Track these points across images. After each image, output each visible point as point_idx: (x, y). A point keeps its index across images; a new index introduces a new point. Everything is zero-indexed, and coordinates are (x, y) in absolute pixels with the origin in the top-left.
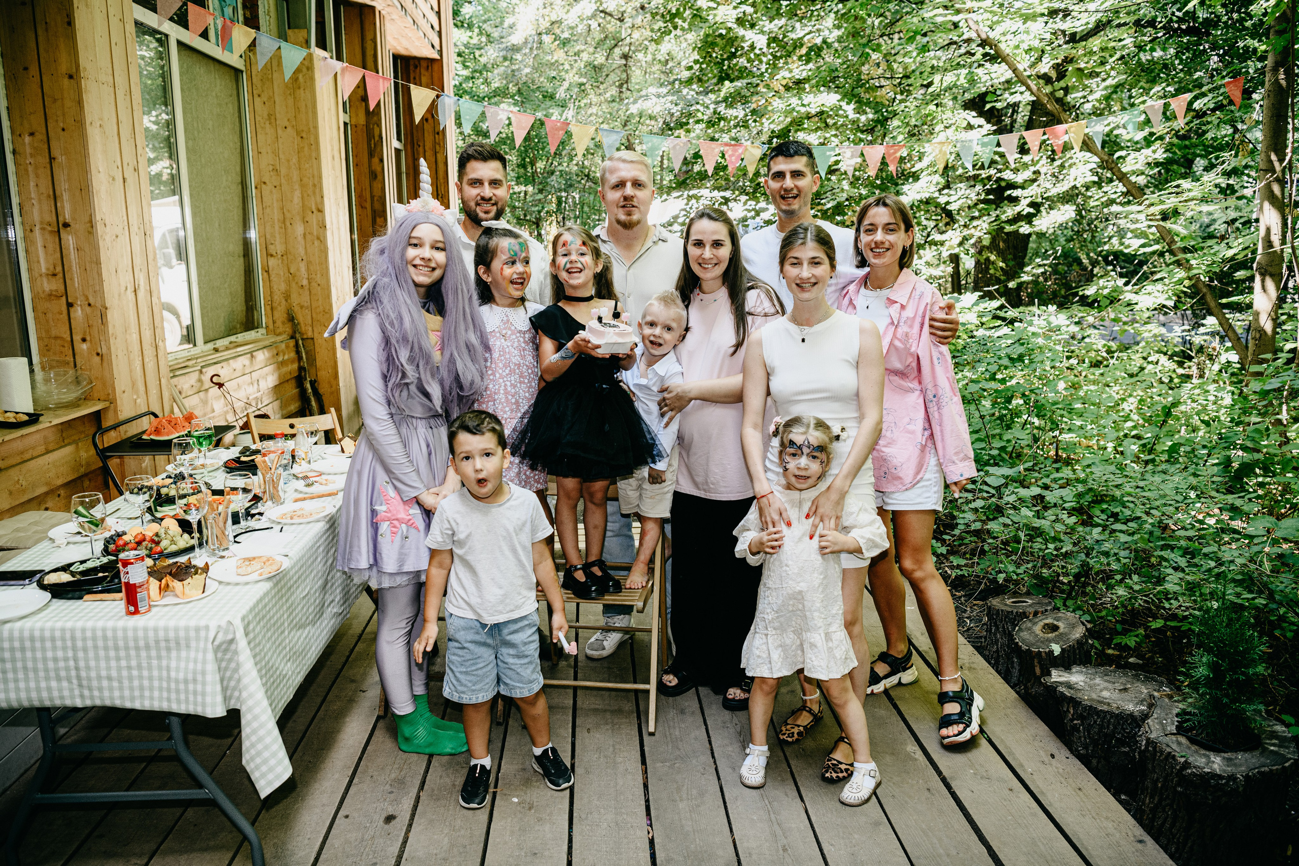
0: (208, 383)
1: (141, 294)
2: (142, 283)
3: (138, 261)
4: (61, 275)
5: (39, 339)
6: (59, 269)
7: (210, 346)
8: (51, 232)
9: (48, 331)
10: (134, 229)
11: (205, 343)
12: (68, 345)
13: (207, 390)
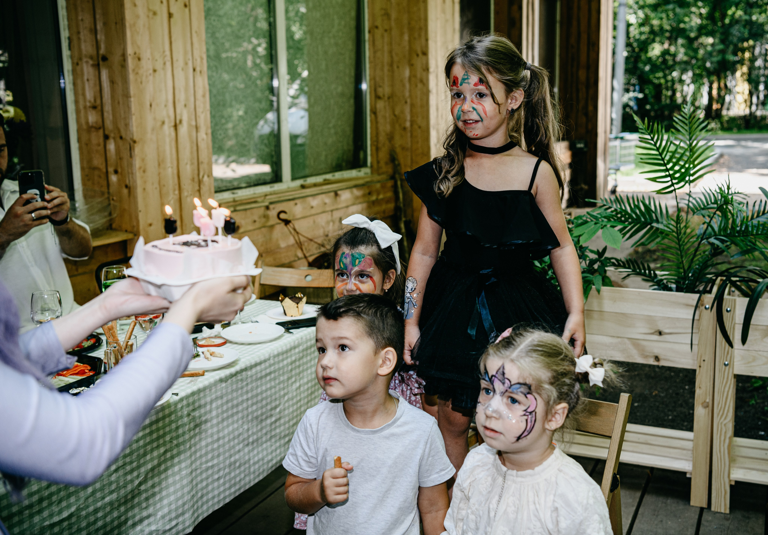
0: (274, 220)
1: (183, 130)
2: (185, 119)
3: (181, 97)
4: (99, 108)
5: (82, 169)
6: (98, 102)
7: (299, 182)
8: (93, 65)
9: (90, 161)
10: (179, 63)
11: (294, 178)
12: (103, 176)
13: (272, 227)
